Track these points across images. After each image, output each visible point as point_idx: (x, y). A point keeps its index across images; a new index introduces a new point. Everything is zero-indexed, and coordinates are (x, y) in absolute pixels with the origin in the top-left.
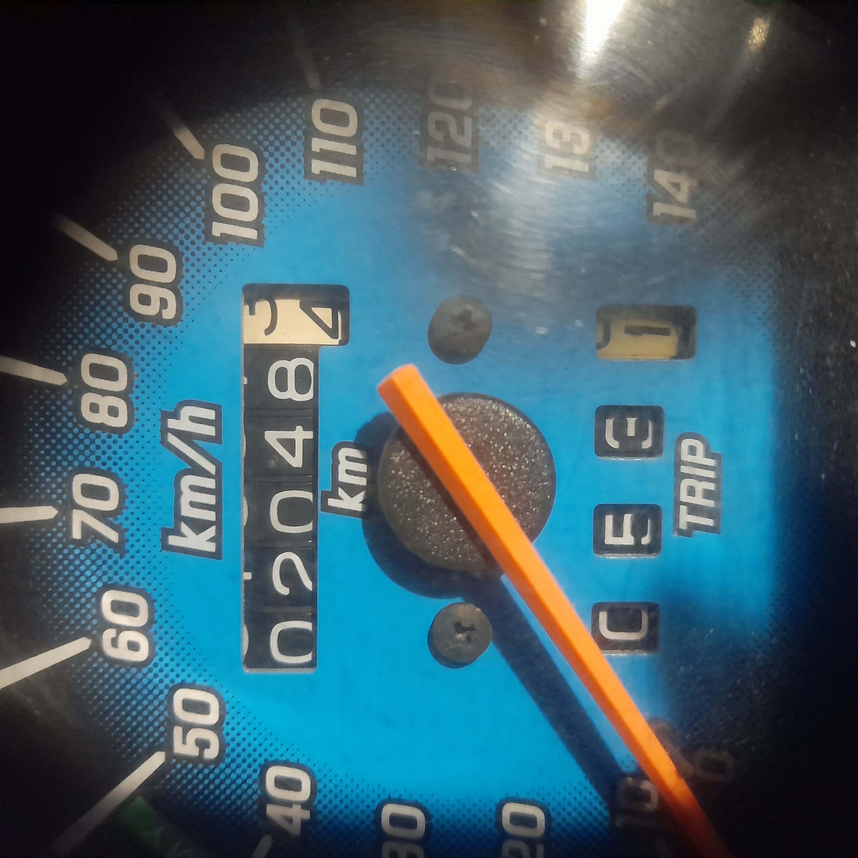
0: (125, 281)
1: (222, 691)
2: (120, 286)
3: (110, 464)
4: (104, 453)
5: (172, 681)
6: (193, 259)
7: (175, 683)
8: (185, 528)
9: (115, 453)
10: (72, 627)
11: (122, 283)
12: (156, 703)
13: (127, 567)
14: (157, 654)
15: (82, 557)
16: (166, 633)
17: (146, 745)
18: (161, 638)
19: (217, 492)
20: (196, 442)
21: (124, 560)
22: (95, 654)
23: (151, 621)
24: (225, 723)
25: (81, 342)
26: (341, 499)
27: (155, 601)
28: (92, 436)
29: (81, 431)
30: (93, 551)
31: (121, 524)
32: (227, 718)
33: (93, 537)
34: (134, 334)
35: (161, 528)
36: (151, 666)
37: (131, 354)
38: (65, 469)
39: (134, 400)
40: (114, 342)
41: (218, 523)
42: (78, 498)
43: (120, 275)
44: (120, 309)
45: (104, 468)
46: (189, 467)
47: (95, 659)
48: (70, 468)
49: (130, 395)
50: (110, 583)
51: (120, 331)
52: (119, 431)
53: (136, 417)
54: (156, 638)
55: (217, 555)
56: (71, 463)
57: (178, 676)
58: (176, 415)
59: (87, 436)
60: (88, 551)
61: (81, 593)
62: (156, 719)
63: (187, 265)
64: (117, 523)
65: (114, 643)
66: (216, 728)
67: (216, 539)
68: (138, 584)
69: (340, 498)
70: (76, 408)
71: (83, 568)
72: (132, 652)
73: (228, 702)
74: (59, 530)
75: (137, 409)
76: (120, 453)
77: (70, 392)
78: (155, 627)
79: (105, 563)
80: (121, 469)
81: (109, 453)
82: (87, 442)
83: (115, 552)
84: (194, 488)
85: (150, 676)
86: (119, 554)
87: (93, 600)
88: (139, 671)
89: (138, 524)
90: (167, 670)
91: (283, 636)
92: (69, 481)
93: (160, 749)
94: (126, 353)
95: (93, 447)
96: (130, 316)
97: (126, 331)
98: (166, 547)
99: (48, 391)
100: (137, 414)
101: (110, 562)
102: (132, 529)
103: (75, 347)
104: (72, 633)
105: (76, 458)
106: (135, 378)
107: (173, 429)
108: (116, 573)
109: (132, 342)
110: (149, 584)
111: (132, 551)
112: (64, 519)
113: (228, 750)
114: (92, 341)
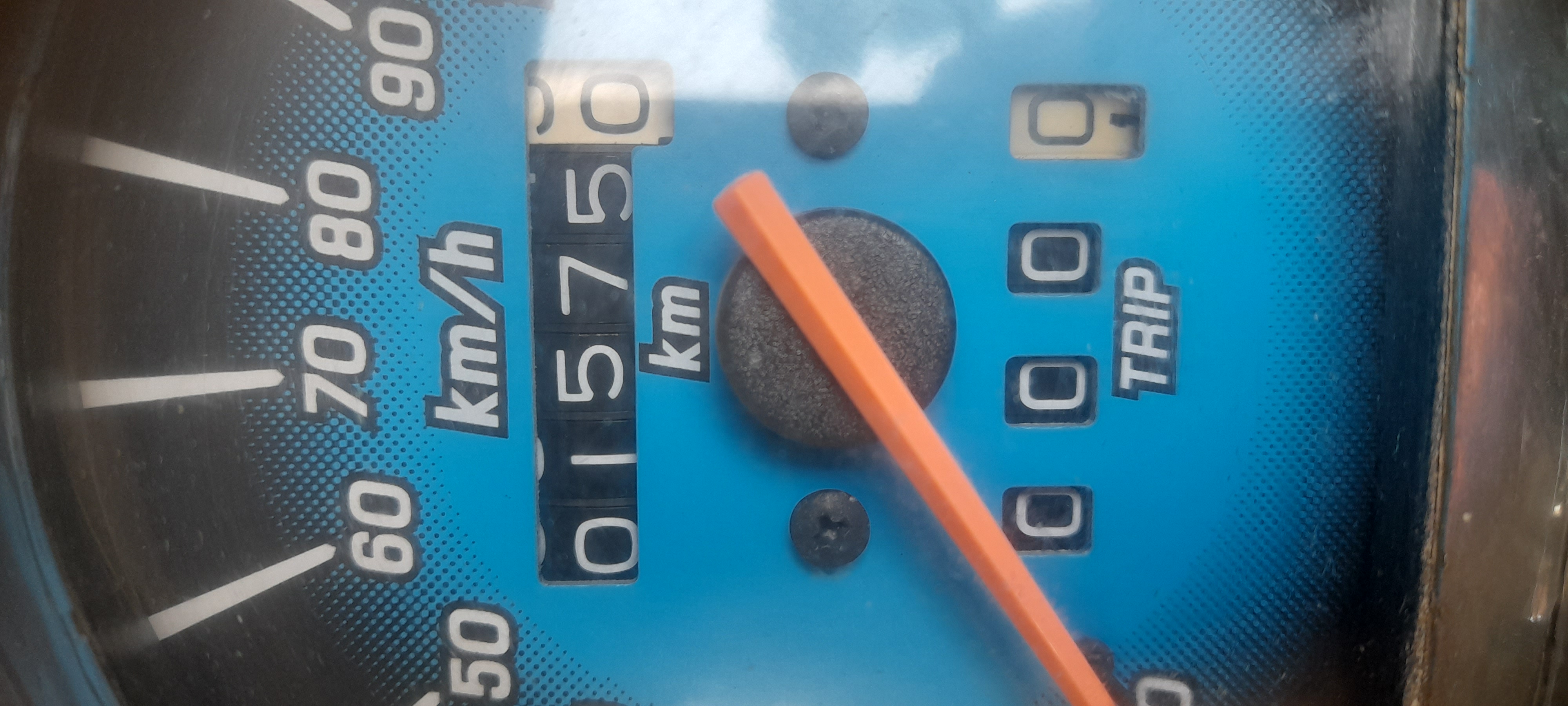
0: (363, 58)
1: (513, 611)
2: (357, 66)
3: (352, 311)
4: (343, 296)
5: (446, 599)
6: (456, 28)
7: (450, 601)
8: (456, 396)
9: (358, 296)
10: (310, 530)
11: (359, 62)
12: (425, 628)
13: (380, 450)
14: (424, 565)
15: (320, 437)
16: (437, 536)
17: (413, 683)
18: (429, 543)
19: (498, 347)
20: (468, 279)
21: (377, 439)
22: (342, 566)
23: (415, 521)
24: (518, 653)
25: (305, 144)
26: (667, 355)
27: (420, 493)
28: (327, 274)
29: (311, 267)
30: (334, 429)
31: (371, 392)
32: (521, 646)
33: (332, 410)
34: (378, 132)
35: (424, 396)
36: (416, 580)
37: (375, 160)
38: (290, 319)
39: (381, 223)
40: (352, 144)
41: (501, 389)
42: (310, 356)
43: (356, 51)
44: (358, 98)
45: (345, 317)
46: (460, 314)
47: (342, 573)
48: (298, 318)
49: (376, 217)
50: (358, 470)
51: (359, 128)
52: (363, 266)
53: (386, 247)
54: (423, 542)
55: (501, 432)
56: (298, 311)
57: (453, 592)
58: (439, 244)
59: (319, 274)
60: (327, 429)
61: (319, 485)
62: (426, 649)
63: (447, 35)
64: (365, 390)
65: (367, 550)
66: (506, 659)
67: (499, 411)
68: (396, 472)
69: (665, 354)
70: (303, 237)
71: (321, 451)
72: (391, 562)
73: (521, 626)
74: (288, 400)
75: (386, 236)
76: (366, 296)
77: (293, 213)
78: (421, 529)
79: (350, 444)
80: (367, 318)
81: (351, 296)
82: (320, 281)
83: (364, 430)
84: (467, 342)
85: (416, 593)
86: (369, 433)
87: (337, 494)
88: (401, 587)
89: (393, 392)
90: (438, 585)
91: (593, 536)
92: (296, 336)
93: (434, 687)
94: (368, 159)
95: (328, 288)
96: (371, 107)
97: (366, 129)
98: (433, 422)
99: (263, 214)
100: (387, 244)
101: (357, 443)
102: (386, 399)
103: (298, 152)
104: (310, 538)
105: (305, 304)
106: (383, 193)
107: (435, 262)
108: (366, 458)
109: (375, 144)
110: (411, 472)
111: (387, 428)
112: (293, 386)
113: (523, 688)
114: (321, 143)
